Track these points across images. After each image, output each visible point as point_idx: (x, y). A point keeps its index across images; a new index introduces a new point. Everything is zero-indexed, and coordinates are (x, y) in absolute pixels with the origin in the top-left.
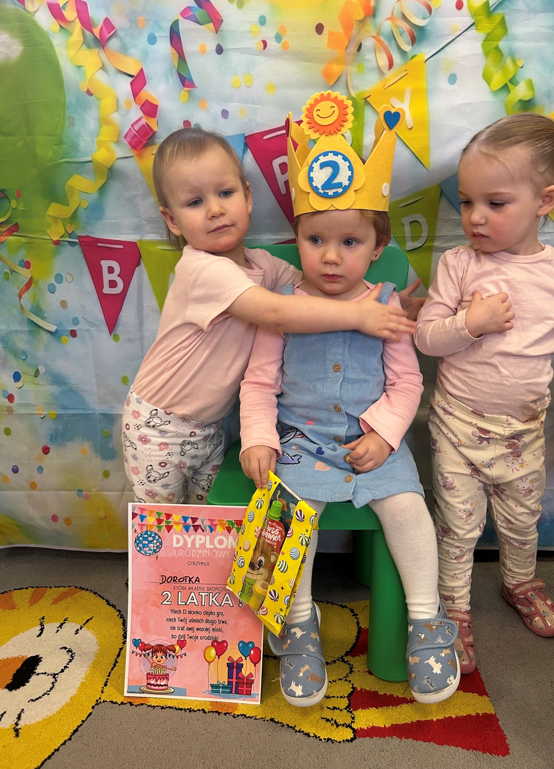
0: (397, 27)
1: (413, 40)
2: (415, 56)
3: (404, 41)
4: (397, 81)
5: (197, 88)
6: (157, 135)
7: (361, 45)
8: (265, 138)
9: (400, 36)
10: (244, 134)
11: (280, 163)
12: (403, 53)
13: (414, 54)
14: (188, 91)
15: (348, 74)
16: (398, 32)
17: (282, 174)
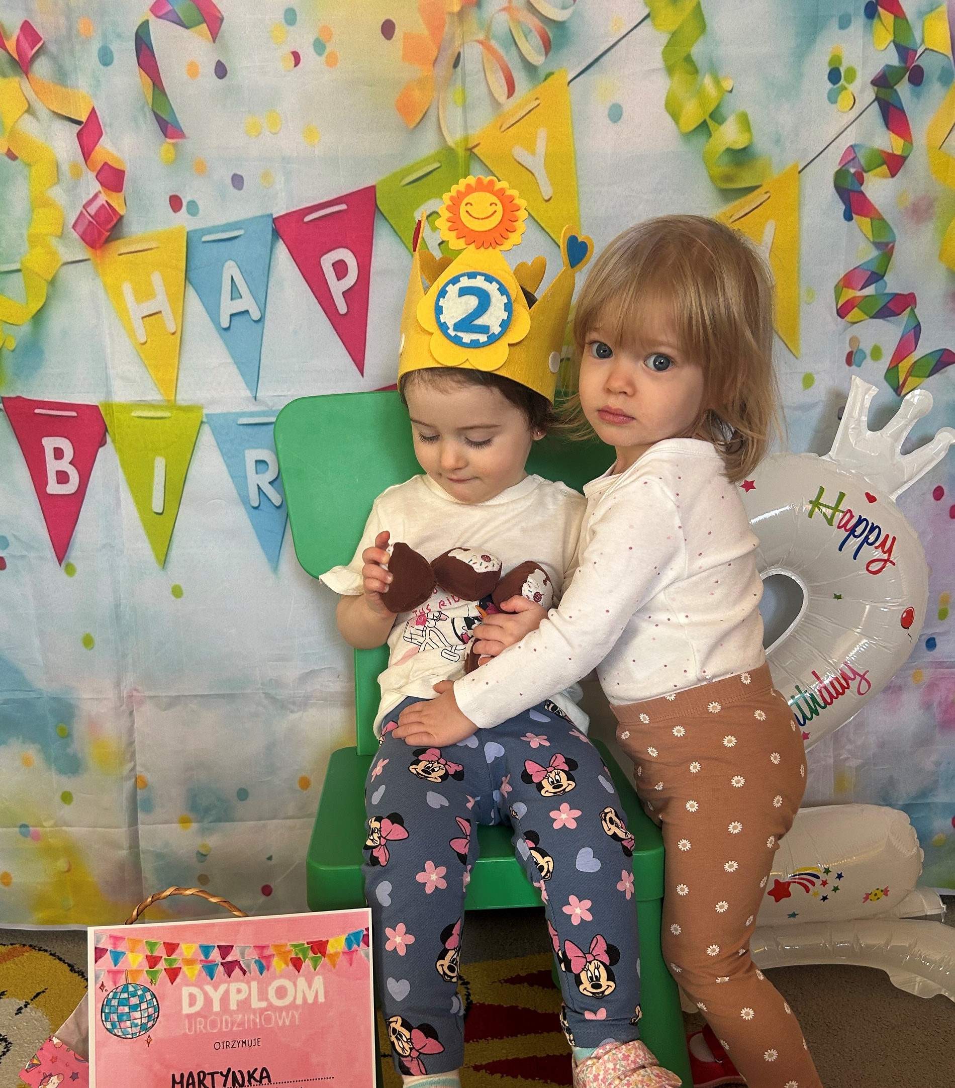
0: (518, 23)
1: (548, 46)
2: (551, 74)
3: (532, 47)
4: (523, 117)
5: (189, 138)
6: (125, 220)
7: (459, 54)
8: (307, 219)
9: (524, 39)
10: (272, 215)
11: (334, 261)
12: (531, 69)
13: (548, 70)
14: (174, 145)
15: (440, 107)
16: (521, 33)
17: (339, 280)
